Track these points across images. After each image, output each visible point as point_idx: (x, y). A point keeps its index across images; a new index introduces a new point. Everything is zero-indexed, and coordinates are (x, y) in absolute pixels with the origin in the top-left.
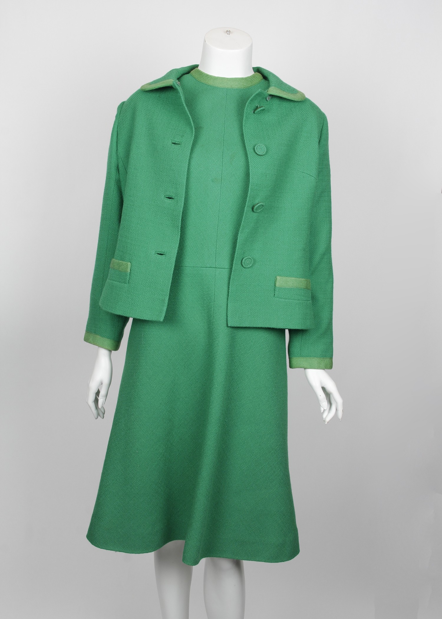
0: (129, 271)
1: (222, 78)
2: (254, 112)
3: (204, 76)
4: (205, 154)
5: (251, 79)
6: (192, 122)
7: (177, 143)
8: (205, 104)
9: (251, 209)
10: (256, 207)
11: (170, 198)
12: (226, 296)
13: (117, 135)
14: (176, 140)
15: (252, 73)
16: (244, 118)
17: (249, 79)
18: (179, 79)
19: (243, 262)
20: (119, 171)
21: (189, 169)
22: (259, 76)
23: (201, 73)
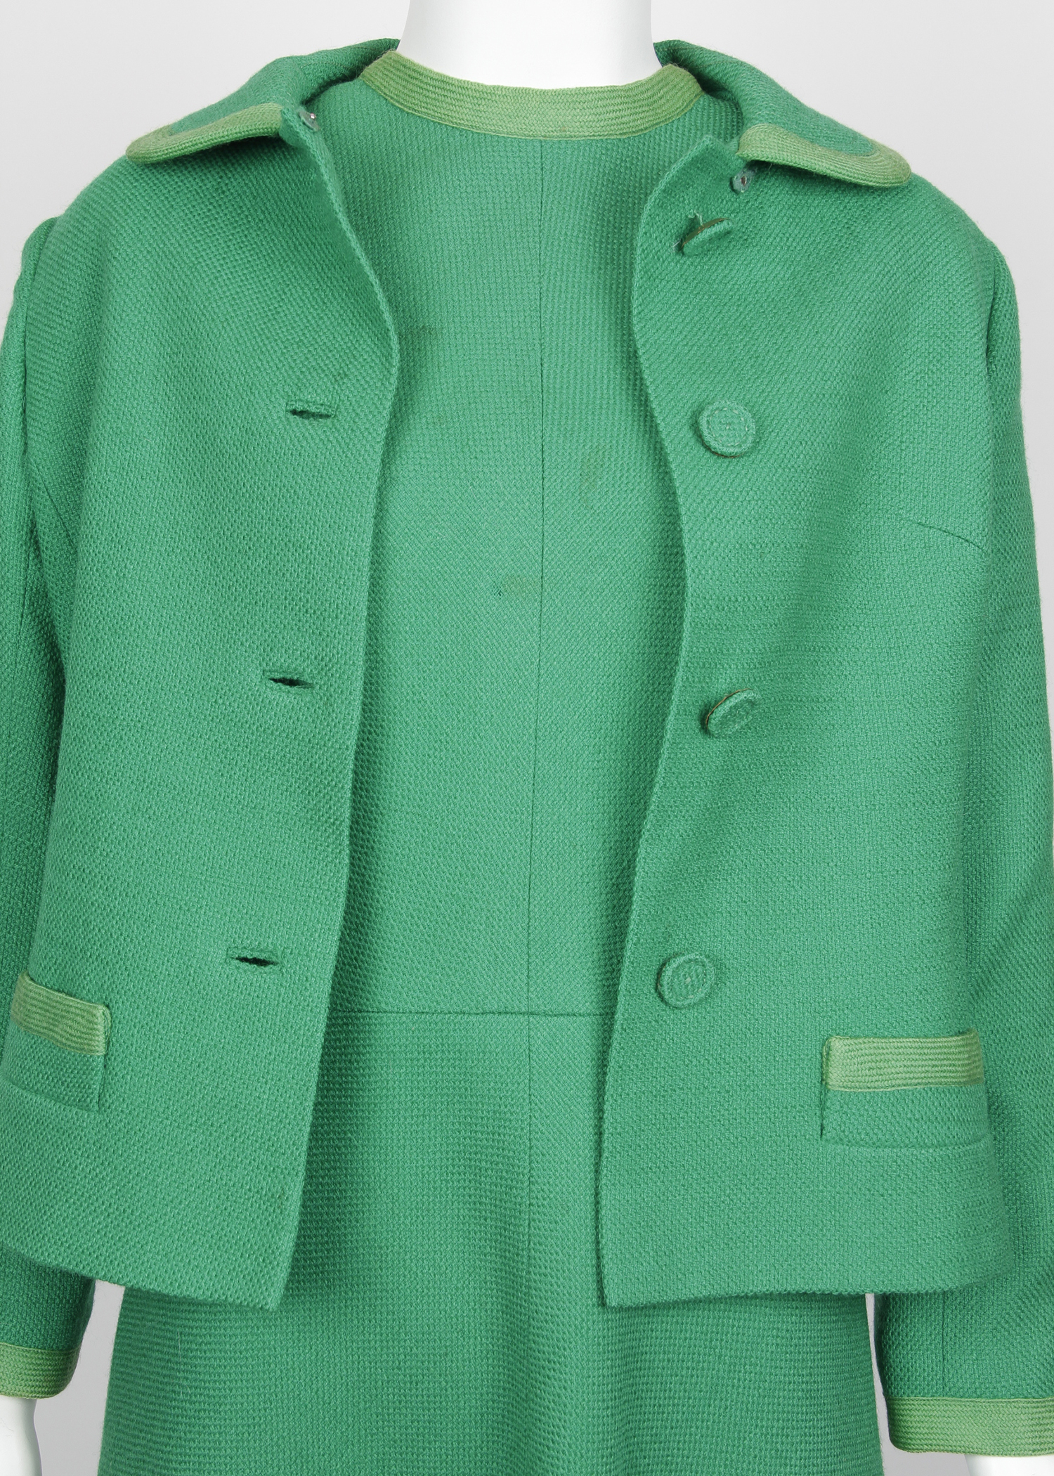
0: (101, 1050)
1: (515, 89)
2: (680, 248)
3: (427, 84)
4: (455, 462)
5: (649, 94)
6: (384, 306)
7: (313, 409)
8: (441, 220)
9: (695, 724)
10: (720, 712)
11: (292, 683)
12: (588, 1153)
13: (25, 377)
14: (312, 398)
15: (651, 67)
16: (637, 276)
17: (642, 93)
18: (309, 102)
19: (665, 979)
20: (38, 548)
21: (378, 536)
22: (683, 79)
23: (412, 74)
